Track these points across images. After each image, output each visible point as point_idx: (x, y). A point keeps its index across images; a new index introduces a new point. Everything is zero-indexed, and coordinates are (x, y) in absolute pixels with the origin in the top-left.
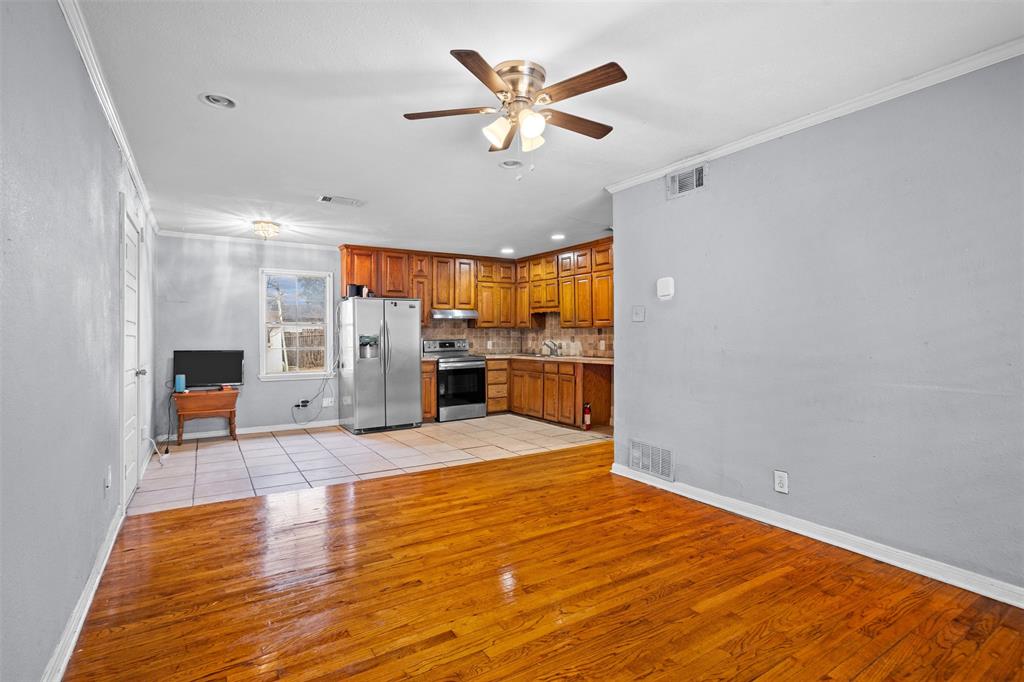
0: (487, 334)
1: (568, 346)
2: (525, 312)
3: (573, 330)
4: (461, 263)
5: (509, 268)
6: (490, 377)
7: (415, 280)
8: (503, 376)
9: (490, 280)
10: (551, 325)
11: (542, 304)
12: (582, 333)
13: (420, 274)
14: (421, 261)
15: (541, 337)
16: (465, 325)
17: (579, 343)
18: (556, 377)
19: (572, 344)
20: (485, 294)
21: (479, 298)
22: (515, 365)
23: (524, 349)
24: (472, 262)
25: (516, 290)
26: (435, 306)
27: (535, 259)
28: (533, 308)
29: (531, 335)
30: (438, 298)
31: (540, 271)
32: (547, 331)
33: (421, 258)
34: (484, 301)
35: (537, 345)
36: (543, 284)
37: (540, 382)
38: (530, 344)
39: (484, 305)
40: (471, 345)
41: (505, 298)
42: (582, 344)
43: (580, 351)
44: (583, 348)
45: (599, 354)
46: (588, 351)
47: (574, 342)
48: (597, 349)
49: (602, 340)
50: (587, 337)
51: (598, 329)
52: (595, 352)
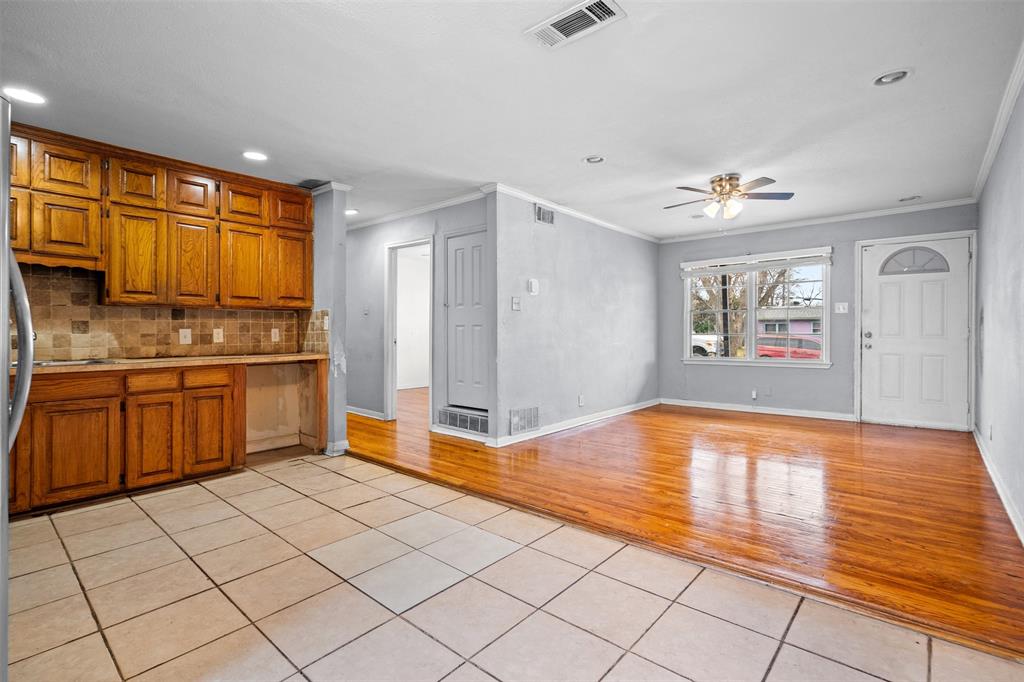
17: (108, 335)
18: (177, 398)
42: (119, 337)
43: (109, 349)
44: (121, 343)
45: (174, 353)
46: (139, 349)
47: (85, 332)
48: (168, 344)
49: (182, 328)
50: (138, 322)
51: (173, 310)
52: (162, 349)
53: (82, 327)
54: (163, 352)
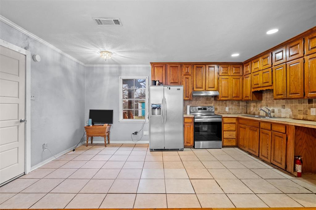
0: (225, 103)
1: (280, 111)
2: (248, 91)
3: (284, 101)
4: (209, 67)
5: (239, 67)
6: (225, 127)
7: (184, 77)
8: (233, 127)
9: (227, 74)
10: (267, 98)
11: (260, 86)
12: (292, 103)
13: (187, 74)
14: (187, 67)
15: (259, 105)
16: (213, 99)
17: (289, 110)
18: (270, 133)
19: (283, 110)
20: (223, 83)
21: (220, 85)
22: (241, 121)
23: (248, 111)
24: (216, 66)
25: (243, 79)
26: (195, 89)
27: (255, 59)
28: (254, 88)
29: (252, 104)
30: (196, 85)
31: (259, 65)
32: (264, 102)
33: (187, 66)
34: (223, 85)
35: (256, 110)
36: (261, 73)
37: (257, 134)
38: (252, 109)
39: (223, 88)
40: (216, 109)
41: (236, 84)
42: (292, 111)
43: (290, 115)
44: (293, 113)
45: (309, 118)
46: (297, 115)
47: (284, 108)
48: (307, 114)
49: (312, 107)
50: (297, 105)
51: (309, 100)
52: (305, 116)
53: (284, 107)
54: (305, 118)
